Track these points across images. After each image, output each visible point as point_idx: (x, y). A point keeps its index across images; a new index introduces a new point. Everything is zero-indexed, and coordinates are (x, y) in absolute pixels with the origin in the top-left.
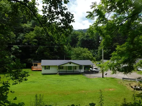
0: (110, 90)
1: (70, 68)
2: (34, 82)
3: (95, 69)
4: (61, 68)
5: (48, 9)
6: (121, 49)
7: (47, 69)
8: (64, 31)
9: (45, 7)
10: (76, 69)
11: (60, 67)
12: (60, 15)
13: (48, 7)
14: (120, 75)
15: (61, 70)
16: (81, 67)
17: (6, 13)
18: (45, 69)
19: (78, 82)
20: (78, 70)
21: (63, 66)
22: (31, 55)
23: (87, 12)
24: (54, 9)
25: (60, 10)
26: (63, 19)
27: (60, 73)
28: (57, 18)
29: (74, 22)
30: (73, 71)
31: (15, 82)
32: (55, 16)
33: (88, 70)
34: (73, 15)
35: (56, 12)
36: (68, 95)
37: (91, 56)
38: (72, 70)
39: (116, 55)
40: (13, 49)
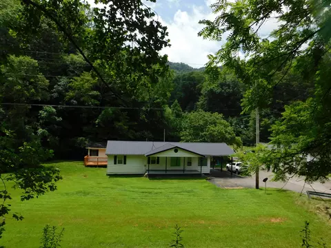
0: (273, 220)
1: (176, 161)
2: (85, 194)
3: (237, 165)
4: (153, 162)
5: (107, 16)
6: (295, 115)
7: (120, 162)
9: (99, 12)
10: (190, 164)
11: (152, 159)
12: (137, 31)
13: (108, 12)
14: (296, 183)
15: (152, 167)
16: (202, 160)
17: (12, 29)
19: (192, 197)
20: (195, 167)
21: (158, 158)
22: (85, 128)
23: (200, 22)
24: (121, 16)
25: (136, 18)
26: (143, 38)
27: (150, 173)
28: (132, 38)
29: (170, 45)
30: (184, 171)
32: (125, 32)
33: (221, 168)
34: (165, 28)
35: (127, 22)
36: (163, 228)
37: (229, 133)
38: (181, 168)
39: (283, 132)
40: (43, 114)
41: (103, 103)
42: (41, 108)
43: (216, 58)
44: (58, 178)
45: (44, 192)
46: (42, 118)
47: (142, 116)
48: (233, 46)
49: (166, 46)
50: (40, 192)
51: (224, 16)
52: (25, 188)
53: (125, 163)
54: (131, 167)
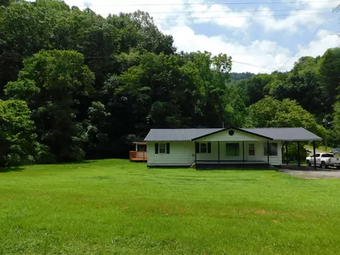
7: (162, 151)
10: (252, 152)
15: (201, 157)
18: (157, 152)
20: (260, 156)
27: (198, 163)
30: (243, 161)
38: (240, 158)
46: (91, 114)
47: (197, 109)
53: (168, 152)
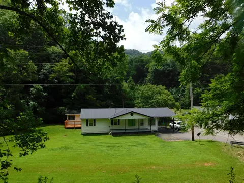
0: (206, 164)
1: (132, 122)
2: (66, 149)
3: (178, 123)
4: (115, 124)
5: (78, 19)
6: (219, 86)
7: (91, 125)
8: (109, 57)
9: (73, 16)
10: (142, 124)
11: (114, 122)
12: (101, 29)
13: (79, 16)
14: (222, 136)
15: (115, 127)
16: (151, 120)
17: (11, 31)
19: (145, 149)
20: (147, 126)
21: (119, 120)
22: (64, 100)
23: (147, 21)
24: (89, 19)
25: (100, 19)
26: (105, 34)
27: (113, 131)
28: (97, 34)
29: (125, 39)
30: (138, 129)
31: (24, 150)
32: (92, 30)
33: (165, 126)
34: (121, 27)
35: (93, 23)
36: (124, 173)
37: (171, 100)
38: (136, 127)
39: (210, 99)
40: (33, 91)
41: (77, 81)
42: (32, 87)
43: (159, 47)
44: (47, 139)
45: (36, 149)
46: (33, 94)
47: (106, 90)
48: (172, 38)
49: (122, 39)
50: (33, 149)
51: (164, 16)
52: (22, 147)
54: (99, 128)
